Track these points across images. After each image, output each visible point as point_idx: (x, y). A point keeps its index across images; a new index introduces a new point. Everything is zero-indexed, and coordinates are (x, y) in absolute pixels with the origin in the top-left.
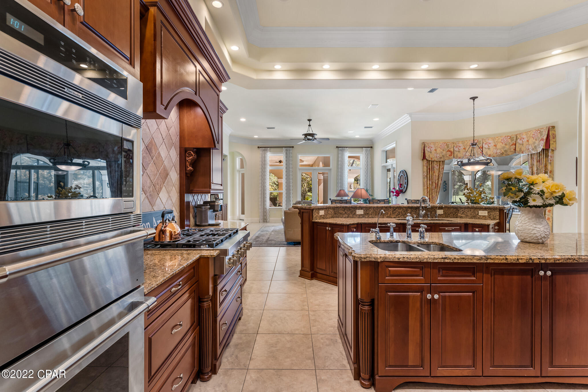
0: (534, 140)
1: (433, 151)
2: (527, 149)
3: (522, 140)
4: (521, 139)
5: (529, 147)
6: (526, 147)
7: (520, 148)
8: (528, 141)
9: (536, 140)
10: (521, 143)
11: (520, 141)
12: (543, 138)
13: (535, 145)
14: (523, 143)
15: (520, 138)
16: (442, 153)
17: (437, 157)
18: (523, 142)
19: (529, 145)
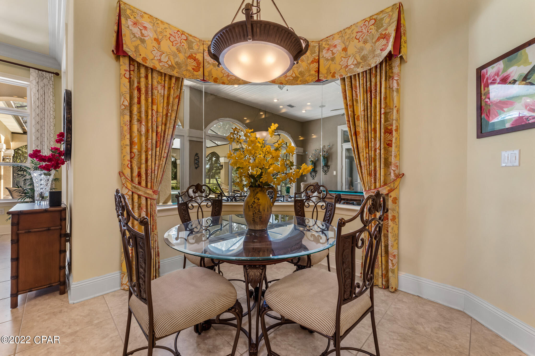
0: (361, 44)
1: (150, 43)
2: (343, 67)
3: (332, 51)
4: (328, 49)
5: (347, 61)
6: (341, 63)
7: (326, 67)
8: (345, 49)
9: (365, 42)
10: (329, 58)
11: (326, 53)
12: (384, 33)
13: (363, 54)
14: (335, 55)
15: (327, 47)
16: (175, 55)
17: (160, 61)
18: (333, 54)
19: (347, 57)
